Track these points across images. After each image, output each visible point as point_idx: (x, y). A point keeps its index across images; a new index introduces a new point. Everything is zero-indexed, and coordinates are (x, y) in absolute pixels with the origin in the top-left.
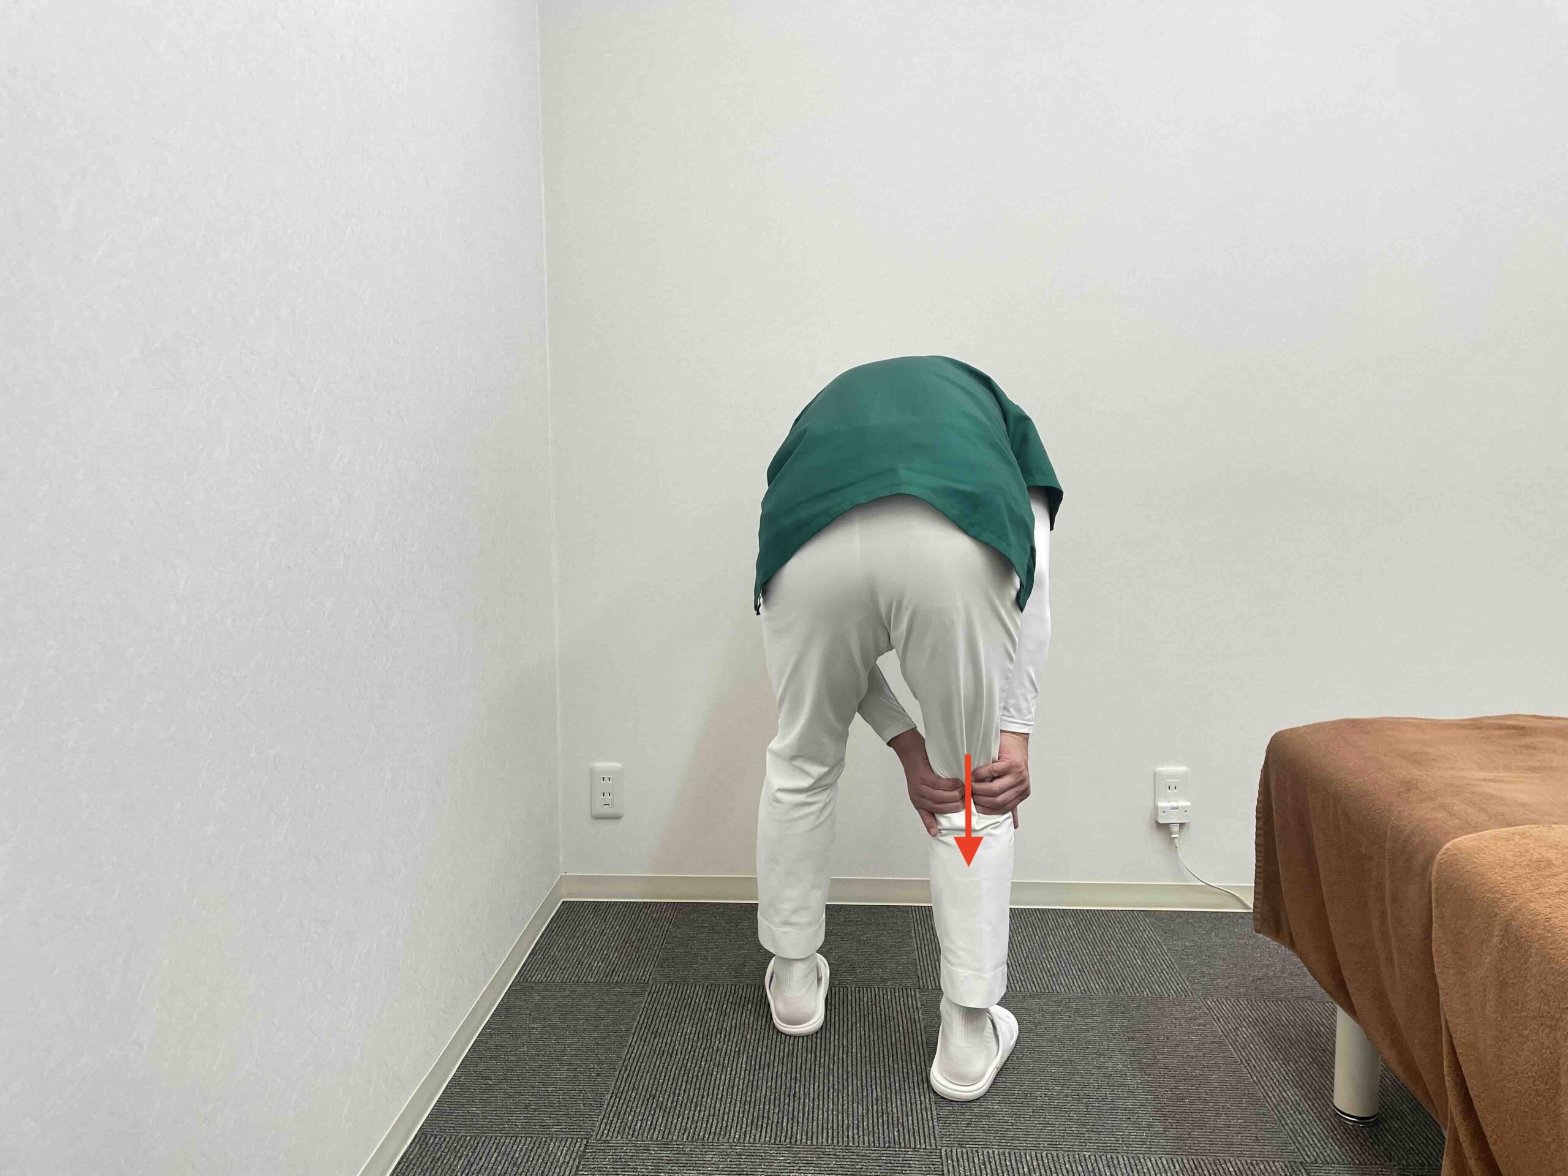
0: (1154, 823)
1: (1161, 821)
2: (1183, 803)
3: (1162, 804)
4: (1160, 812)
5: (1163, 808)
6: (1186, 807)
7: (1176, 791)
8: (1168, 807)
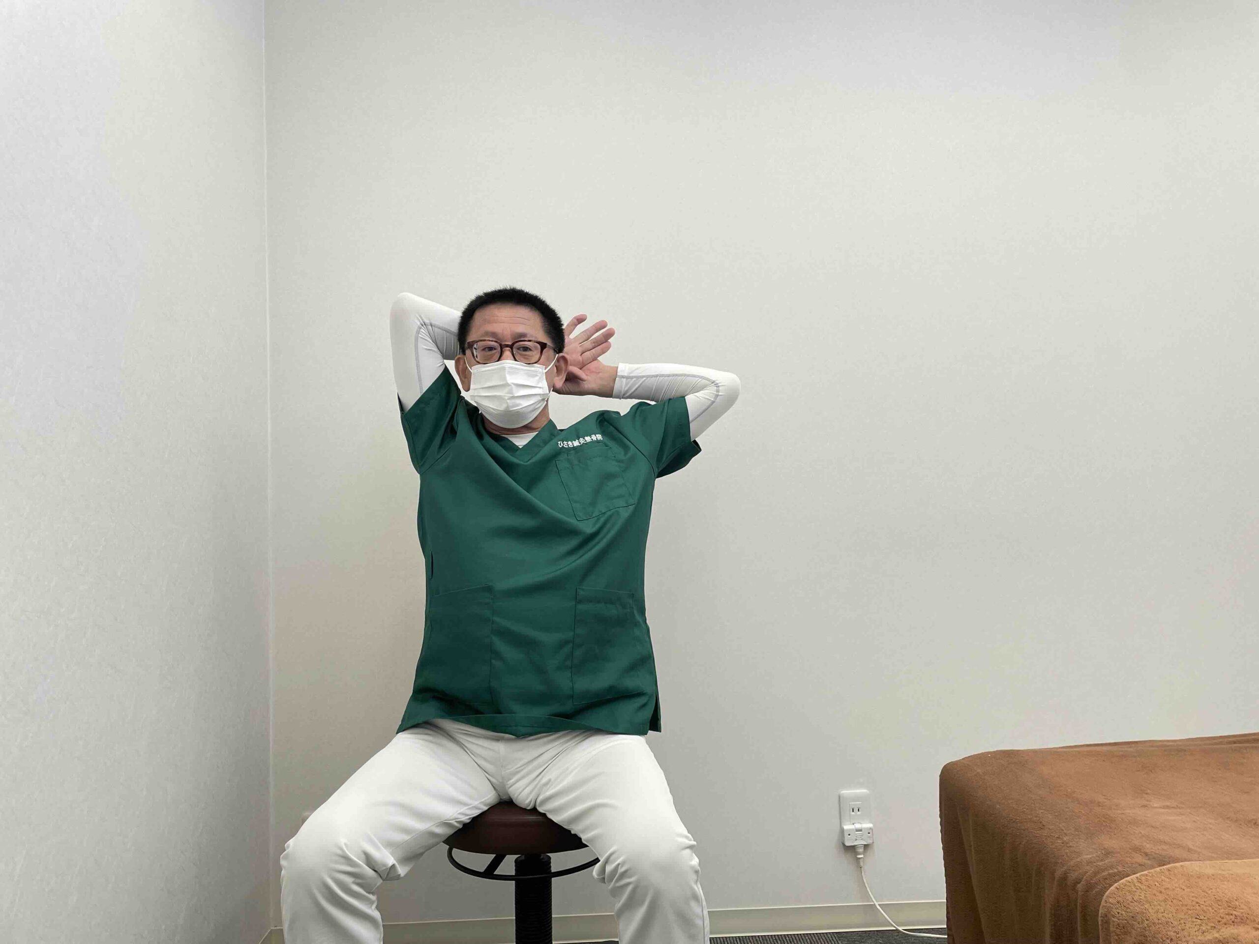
0: (842, 846)
1: (847, 844)
2: (867, 825)
3: (846, 827)
4: (846, 834)
5: (848, 830)
6: (870, 829)
7: (859, 813)
8: (853, 829)
